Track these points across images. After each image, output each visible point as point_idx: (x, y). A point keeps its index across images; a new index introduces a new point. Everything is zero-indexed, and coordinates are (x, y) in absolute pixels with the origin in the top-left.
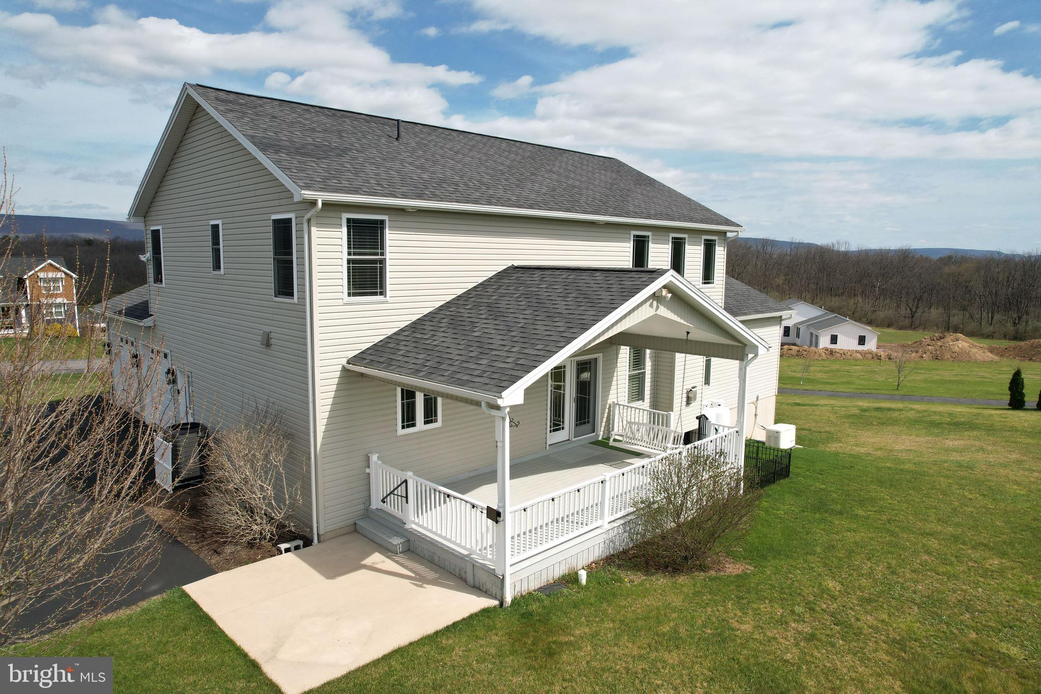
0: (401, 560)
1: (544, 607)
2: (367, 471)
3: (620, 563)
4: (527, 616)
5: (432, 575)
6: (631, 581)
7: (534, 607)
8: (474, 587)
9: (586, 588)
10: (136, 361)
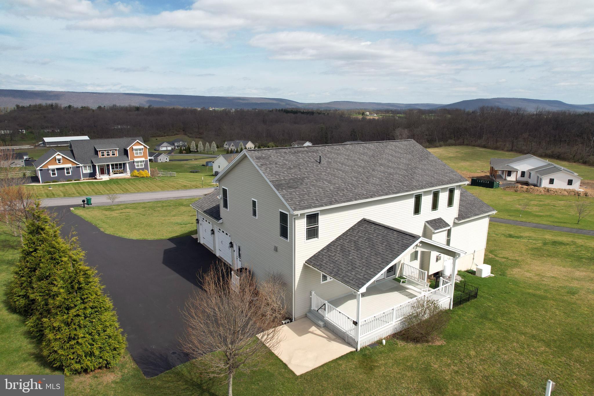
0: (323, 330)
1: (370, 353)
2: (311, 296)
3: (398, 337)
4: (365, 355)
5: (333, 337)
6: (401, 345)
7: (367, 352)
8: (348, 343)
9: (385, 346)
10: (213, 232)
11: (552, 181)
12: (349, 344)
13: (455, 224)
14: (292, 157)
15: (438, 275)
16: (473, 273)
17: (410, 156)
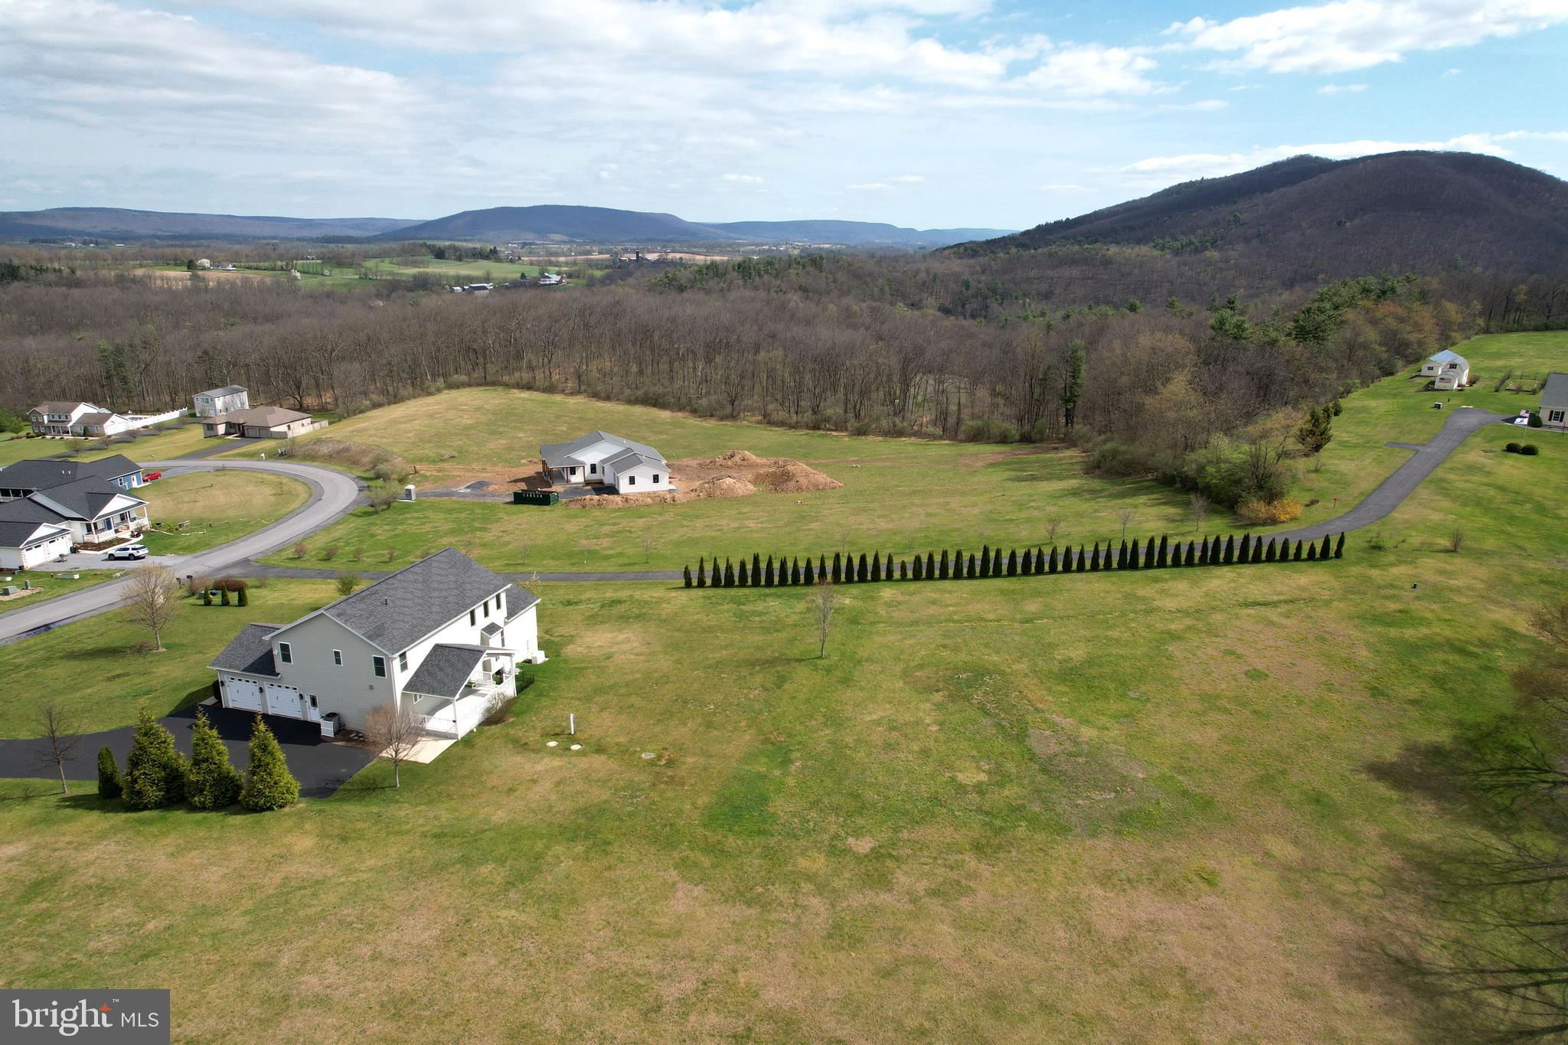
0: (428, 737)
5: (436, 738)
6: (487, 728)
8: (449, 738)
10: (261, 690)
11: (632, 481)
12: (451, 738)
13: (506, 623)
14: (362, 606)
15: (499, 673)
16: (529, 661)
17: (454, 571)
